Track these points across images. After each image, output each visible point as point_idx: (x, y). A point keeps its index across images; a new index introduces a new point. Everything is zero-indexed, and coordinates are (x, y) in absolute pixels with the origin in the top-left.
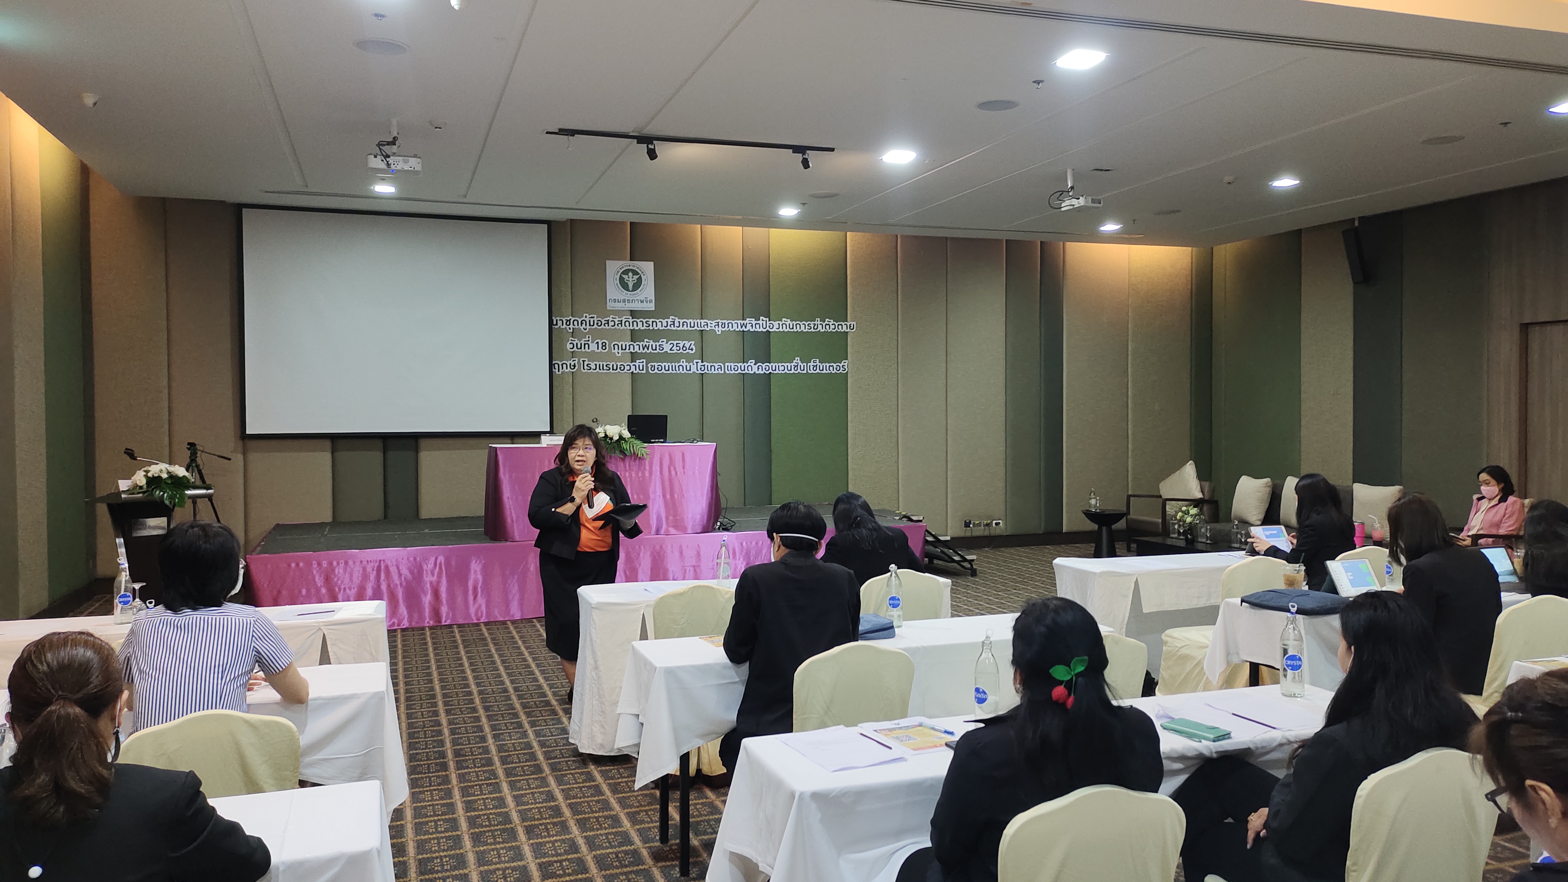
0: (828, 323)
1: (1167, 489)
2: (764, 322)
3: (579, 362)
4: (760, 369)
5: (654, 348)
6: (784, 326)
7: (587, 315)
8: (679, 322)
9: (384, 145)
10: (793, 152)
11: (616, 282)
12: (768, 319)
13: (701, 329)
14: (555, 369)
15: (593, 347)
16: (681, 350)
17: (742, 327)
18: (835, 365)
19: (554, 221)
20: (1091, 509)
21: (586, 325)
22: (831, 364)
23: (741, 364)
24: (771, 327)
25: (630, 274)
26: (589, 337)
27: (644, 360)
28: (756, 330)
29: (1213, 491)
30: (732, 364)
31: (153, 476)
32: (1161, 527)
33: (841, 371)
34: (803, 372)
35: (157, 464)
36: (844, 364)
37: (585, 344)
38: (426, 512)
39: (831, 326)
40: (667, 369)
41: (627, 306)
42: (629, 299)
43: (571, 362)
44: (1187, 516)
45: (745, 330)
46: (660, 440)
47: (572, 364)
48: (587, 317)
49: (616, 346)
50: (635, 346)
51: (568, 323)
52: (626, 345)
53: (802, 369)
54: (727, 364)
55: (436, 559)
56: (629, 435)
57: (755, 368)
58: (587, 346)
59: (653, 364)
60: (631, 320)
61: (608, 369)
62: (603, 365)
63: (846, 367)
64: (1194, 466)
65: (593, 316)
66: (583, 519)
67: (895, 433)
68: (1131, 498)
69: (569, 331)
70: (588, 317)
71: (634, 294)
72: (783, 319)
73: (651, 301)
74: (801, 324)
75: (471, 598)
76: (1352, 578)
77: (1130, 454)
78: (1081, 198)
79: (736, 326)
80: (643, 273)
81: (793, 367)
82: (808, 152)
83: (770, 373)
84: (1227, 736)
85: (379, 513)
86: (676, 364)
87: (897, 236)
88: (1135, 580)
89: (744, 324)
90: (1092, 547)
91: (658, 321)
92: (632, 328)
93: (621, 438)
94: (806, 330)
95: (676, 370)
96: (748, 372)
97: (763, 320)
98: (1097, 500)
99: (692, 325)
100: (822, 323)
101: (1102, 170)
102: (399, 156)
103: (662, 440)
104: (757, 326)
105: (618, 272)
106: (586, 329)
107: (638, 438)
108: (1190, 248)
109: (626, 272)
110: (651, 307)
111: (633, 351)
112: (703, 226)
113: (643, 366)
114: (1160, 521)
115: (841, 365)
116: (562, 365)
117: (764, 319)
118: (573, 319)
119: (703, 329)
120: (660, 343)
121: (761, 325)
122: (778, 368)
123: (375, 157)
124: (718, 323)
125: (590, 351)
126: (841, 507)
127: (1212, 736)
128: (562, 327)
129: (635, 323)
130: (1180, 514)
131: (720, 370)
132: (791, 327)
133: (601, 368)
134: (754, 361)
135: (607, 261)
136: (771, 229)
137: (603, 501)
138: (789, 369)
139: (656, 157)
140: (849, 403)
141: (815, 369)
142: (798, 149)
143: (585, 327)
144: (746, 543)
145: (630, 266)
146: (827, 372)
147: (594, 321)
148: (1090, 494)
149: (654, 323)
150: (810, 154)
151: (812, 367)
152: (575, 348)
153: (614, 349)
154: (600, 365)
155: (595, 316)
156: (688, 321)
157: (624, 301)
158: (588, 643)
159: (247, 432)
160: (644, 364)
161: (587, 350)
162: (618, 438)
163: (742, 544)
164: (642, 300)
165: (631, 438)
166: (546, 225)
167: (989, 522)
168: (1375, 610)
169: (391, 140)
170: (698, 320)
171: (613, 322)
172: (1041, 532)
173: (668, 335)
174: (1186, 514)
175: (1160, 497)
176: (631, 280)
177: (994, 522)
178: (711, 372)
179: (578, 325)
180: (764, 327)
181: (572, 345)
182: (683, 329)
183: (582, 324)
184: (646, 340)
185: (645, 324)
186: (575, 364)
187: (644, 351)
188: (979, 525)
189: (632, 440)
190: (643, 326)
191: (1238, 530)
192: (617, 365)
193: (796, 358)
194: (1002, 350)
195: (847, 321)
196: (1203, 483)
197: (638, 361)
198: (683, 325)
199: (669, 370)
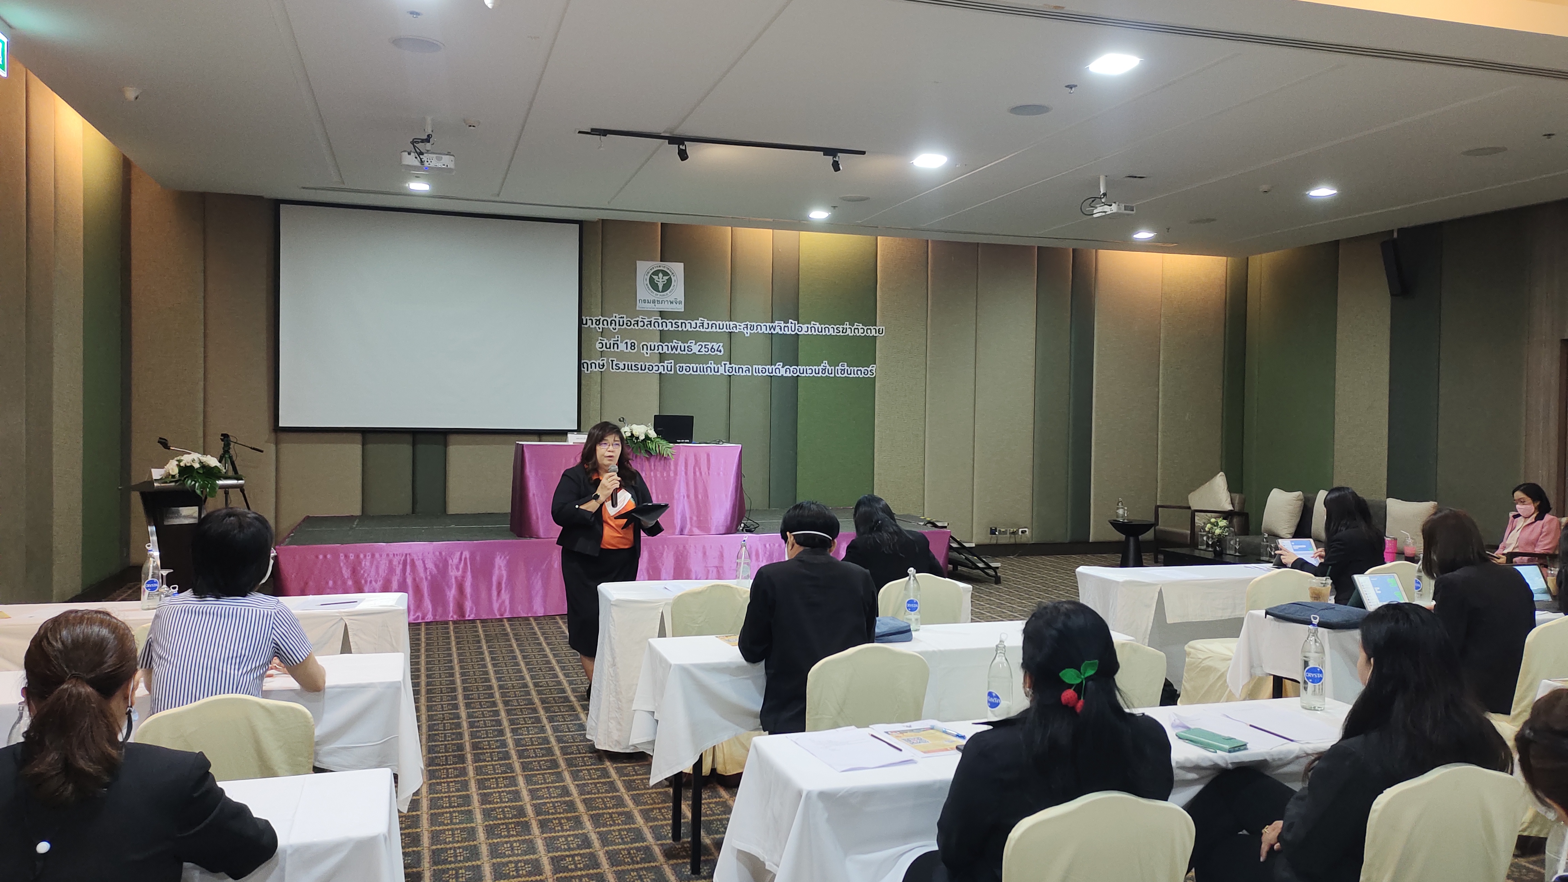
0: (856, 327)
1: (1196, 500)
2: (793, 325)
3: (607, 361)
4: (788, 372)
5: (683, 349)
6: (813, 329)
7: (617, 315)
8: (708, 324)
9: (418, 142)
10: (824, 155)
11: (645, 283)
12: (796, 322)
13: (730, 331)
14: (584, 368)
15: (622, 347)
16: (710, 352)
17: (770, 330)
18: (863, 369)
19: (585, 221)
20: (1118, 519)
21: (615, 325)
22: (859, 369)
23: (769, 367)
24: (800, 330)
25: (661, 275)
26: (618, 337)
27: (673, 361)
28: (785, 333)
29: (1243, 503)
30: (759, 366)
31: (185, 465)
32: (1189, 538)
33: (869, 375)
34: (831, 375)
35: (190, 453)
36: (872, 369)
37: (614, 344)
38: (453, 508)
39: (860, 330)
40: (695, 370)
41: (656, 307)
42: (659, 299)
43: (600, 361)
44: (1216, 528)
45: (774, 332)
46: (686, 441)
47: (601, 363)
48: (616, 317)
49: (645, 347)
50: (664, 347)
51: (598, 323)
52: (655, 345)
53: (830, 372)
54: (754, 366)
55: (462, 554)
56: (655, 435)
57: (783, 371)
58: (616, 345)
59: (681, 365)
60: (660, 321)
61: (636, 369)
62: (631, 365)
63: (874, 372)
64: (1224, 478)
65: (622, 316)
66: (605, 517)
67: (922, 438)
68: (1160, 509)
69: (599, 330)
70: (618, 316)
71: (664, 295)
72: (812, 322)
73: (680, 303)
74: (830, 327)
75: (495, 593)
76: (1380, 592)
77: (1159, 464)
78: (1113, 204)
79: (764, 328)
80: (673, 273)
81: (821, 371)
82: (839, 154)
83: (798, 376)
84: (1242, 748)
85: (407, 508)
86: (704, 365)
87: (928, 241)
88: (1158, 590)
89: (772, 326)
90: (1118, 557)
91: (686, 322)
92: (661, 329)
93: (647, 438)
94: (835, 334)
95: (704, 372)
96: (775, 375)
97: (791, 323)
98: (1125, 510)
99: (721, 327)
100: (851, 327)
101: (1136, 177)
102: (434, 153)
103: (688, 441)
104: (786, 329)
105: (648, 273)
106: (615, 329)
107: (664, 438)
108: (1226, 258)
109: (656, 273)
110: (681, 308)
111: (661, 352)
112: (733, 228)
113: (671, 366)
114: (1189, 532)
115: (869, 369)
116: (591, 364)
117: (793, 322)
118: (602, 319)
119: (732, 330)
120: (689, 344)
121: (790, 328)
122: (806, 371)
123: (409, 154)
124: (747, 325)
125: (619, 350)
126: (863, 509)
127: (1227, 747)
128: (591, 326)
129: (664, 324)
130: (1209, 526)
131: (747, 372)
132: (820, 330)
133: (630, 368)
134: (781, 364)
135: (637, 262)
136: (801, 232)
137: (625, 499)
138: (817, 372)
139: (687, 157)
140: (876, 407)
141: (843, 372)
142: (828, 152)
143: (614, 327)
144: (770, 545)
145: (660, 266)
146: (854, 376)
147: (623, 321)
148: (1118, 505)
149: (684, 324)
150: (841, 158)
151: (839, 371)
152: (604, 348)
153: (643, 350)
154: (628, 365)
155: (625, 316)
156: (717, 323)
157: (654, 302)
158: (607, 640)
159: (280, 425)
160: (673, 364)
161: (617, 350)
162: (644, 438)
163: (765, 546)
164: (671, 300)
165: (658, 438)
166: (577, 226)
167: (1015, 530)
168: (1397, 621)
169: (426, 137)
170: (727, 322)
171: (642, 323)
172: (1067, 541)
173: (698, 336)
174: (1215, 526)
175: (1189, 508)
176: (661, 280)
177: (1020, 530)
178: (738, 374)
179: (607, 325)
180: (793, 330)
181: (601, 344)
182: (712, 330)
183: (611, 323)
184: (674, 341)
185: (674, 325)
186: (603, 363)
187: (672, 352)
188: (1005, 533)
189: (658, 440)
190: (672, 327)
191: (1268, 543)
192: (645, 366)
193: (824, 362)
194: (1031, 359)
195: (876, 326)
196: (1233, 495)
197: (666, 362)
198: (712, 327)
199: (697, 371)
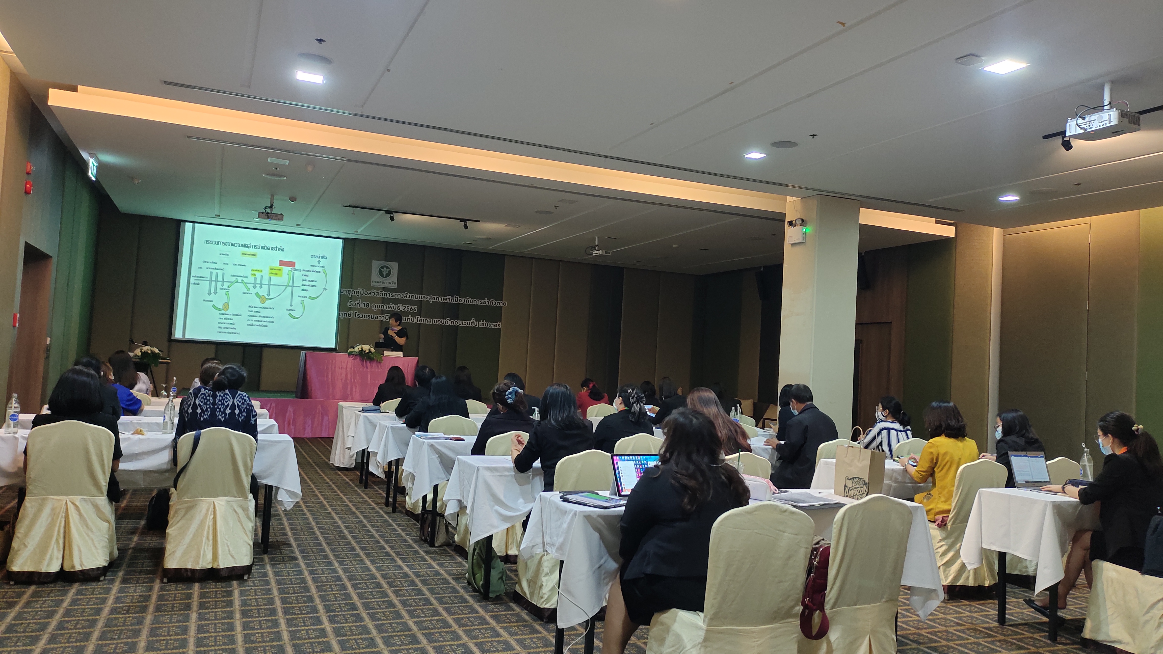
0: (491, 301)
3: (353, 313)
6: (467, 301)
8: (410, 295)
9: (267, 208)
10: (460, 221)
11: (376, 272)
13: (421, 300)
14: (341, 316)
15: (362, 305)
16: (410, 311)
17: (444, 300)
19: (346, 238)
22: (492, 323)
23: (442, 320)
24: (460, 301)
25: (385, 268)
26: (360, 300)
28: (452, 302)
30: (437, 319)
33: (497, 327)
39: (493, 303)
41: (382, 285)
42: (383, 281)
47: (350, 314)
48: (359, 289)
49: (374, 306)
50: (385, 307)
51: (349, 292)
52: (380, 306)
53: (476, 325)
54: (434, 319)
55: (271, 404)
57: (450, 322)
58: (358, 305)
60: (383, 293)
61: (369, 318)
63: (500, 325)
69: (349, 296)
71: (386, 279)
72: (467, 298)
73: (395, 283)
74: (477, 300)
75: (286, 425)
78: (600, 250)
79: (440, 299)
80: (392, 268)
81: (470, 323)
82: (467, 221)
83: (458, 325)
91: (398, 294)
92: (383, 297)
93: (370, 351)
94: (479, 304)
96: (446, 324)
99: (417, 298)
100: (488, 301)
101: (613, 238)
105: (378, 267)
106: (359, 296)
109: (382, 267)
110: (395, 286)
111: (383, 309)
112: (425, 246)
115: (497, 324)
116: (344, 314)
117: (457, 297)
118: (352, 290)
120: (398, 306)
122: (462, 323)
124: (431, 297)
125: (360, 307)
128: (345, 294)
131: (430, 322)
132: (471, 302)
133: (365, 317)
134: (449, 319)
135: (373, 261)
139: (394, 220)
140: (501, 345)
141: (483, 325)
145: (385, 264)
146: (489, 327)
147: (363, 292)
150: (469, 223)
152: (352, 306)
155: (365, 289)
156: (415, 295)
157: (380, 282)
159: (172, 338)
164: (390, 282)
166: (341, 240)
169: (270, 205)
170: (420, 295)
171: (374, 293)
173: (404, 302)
176: (385, 271)
178: (425, 323)
179: (354, 293)
180: (456, 301)
181: (350, 304)
182: (411, 299)
184: (391, 304)
185: (391, 295)
192: (374, 316)
193: (473, 319)
195: (502, 301)
